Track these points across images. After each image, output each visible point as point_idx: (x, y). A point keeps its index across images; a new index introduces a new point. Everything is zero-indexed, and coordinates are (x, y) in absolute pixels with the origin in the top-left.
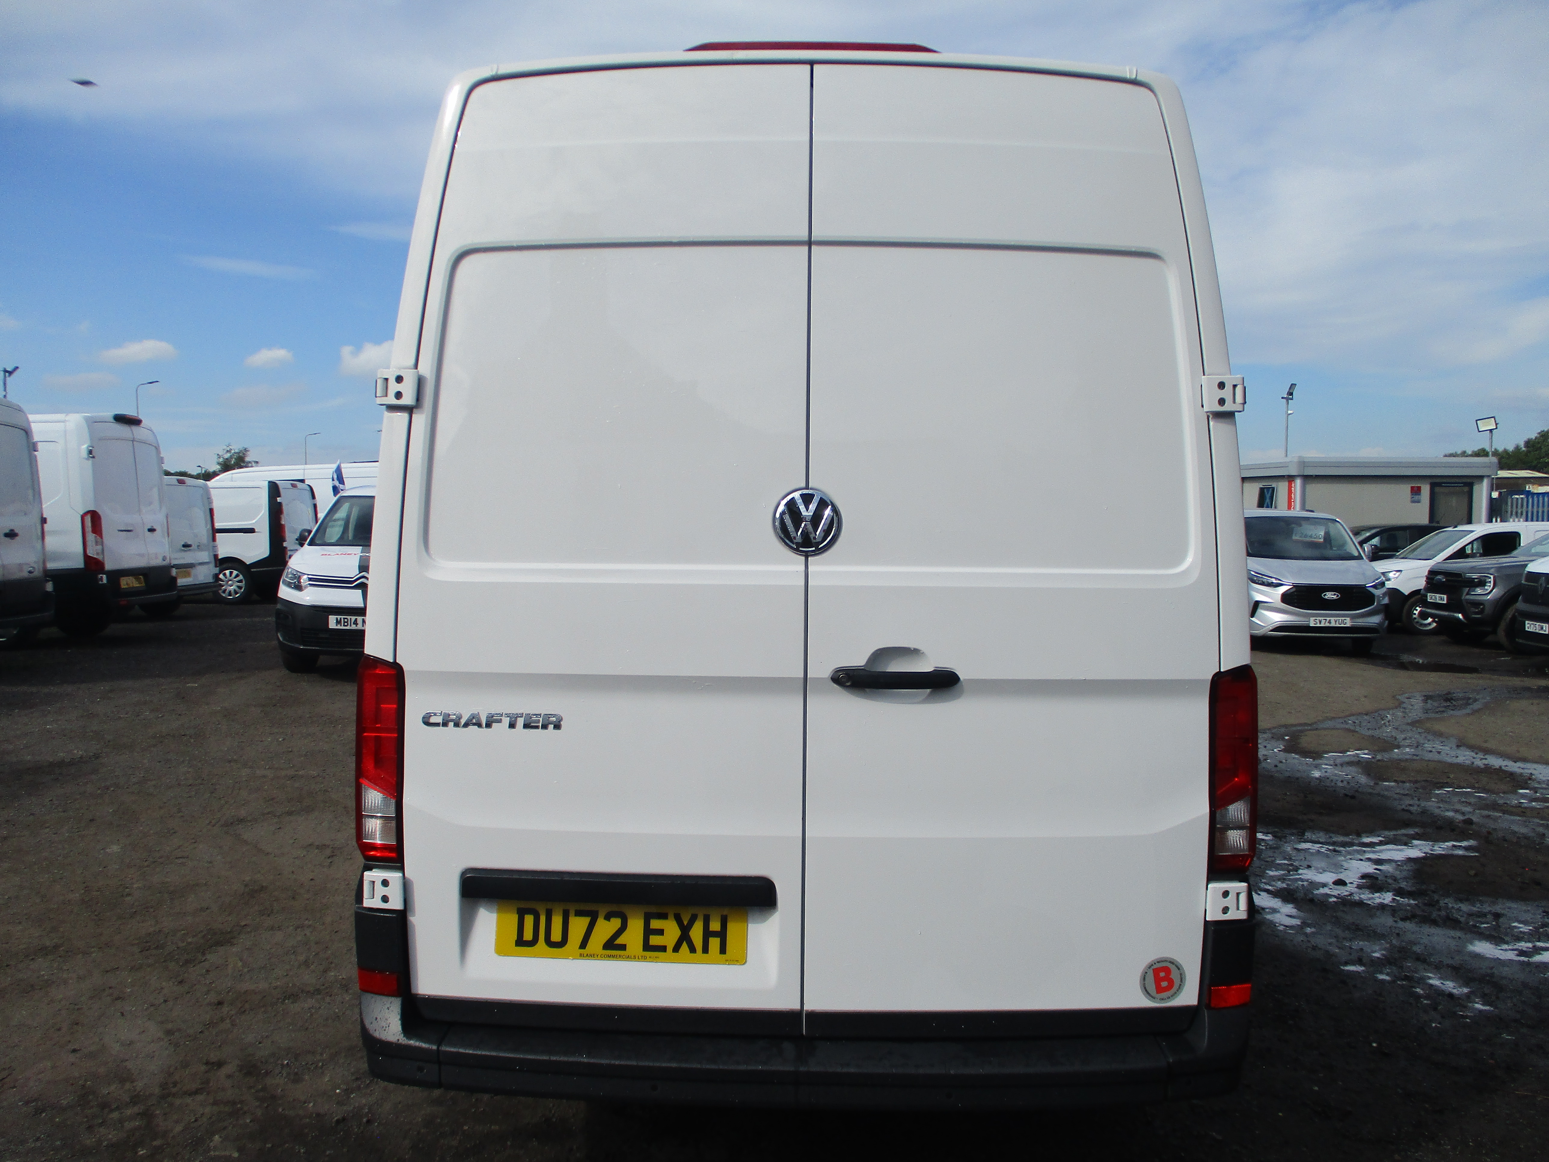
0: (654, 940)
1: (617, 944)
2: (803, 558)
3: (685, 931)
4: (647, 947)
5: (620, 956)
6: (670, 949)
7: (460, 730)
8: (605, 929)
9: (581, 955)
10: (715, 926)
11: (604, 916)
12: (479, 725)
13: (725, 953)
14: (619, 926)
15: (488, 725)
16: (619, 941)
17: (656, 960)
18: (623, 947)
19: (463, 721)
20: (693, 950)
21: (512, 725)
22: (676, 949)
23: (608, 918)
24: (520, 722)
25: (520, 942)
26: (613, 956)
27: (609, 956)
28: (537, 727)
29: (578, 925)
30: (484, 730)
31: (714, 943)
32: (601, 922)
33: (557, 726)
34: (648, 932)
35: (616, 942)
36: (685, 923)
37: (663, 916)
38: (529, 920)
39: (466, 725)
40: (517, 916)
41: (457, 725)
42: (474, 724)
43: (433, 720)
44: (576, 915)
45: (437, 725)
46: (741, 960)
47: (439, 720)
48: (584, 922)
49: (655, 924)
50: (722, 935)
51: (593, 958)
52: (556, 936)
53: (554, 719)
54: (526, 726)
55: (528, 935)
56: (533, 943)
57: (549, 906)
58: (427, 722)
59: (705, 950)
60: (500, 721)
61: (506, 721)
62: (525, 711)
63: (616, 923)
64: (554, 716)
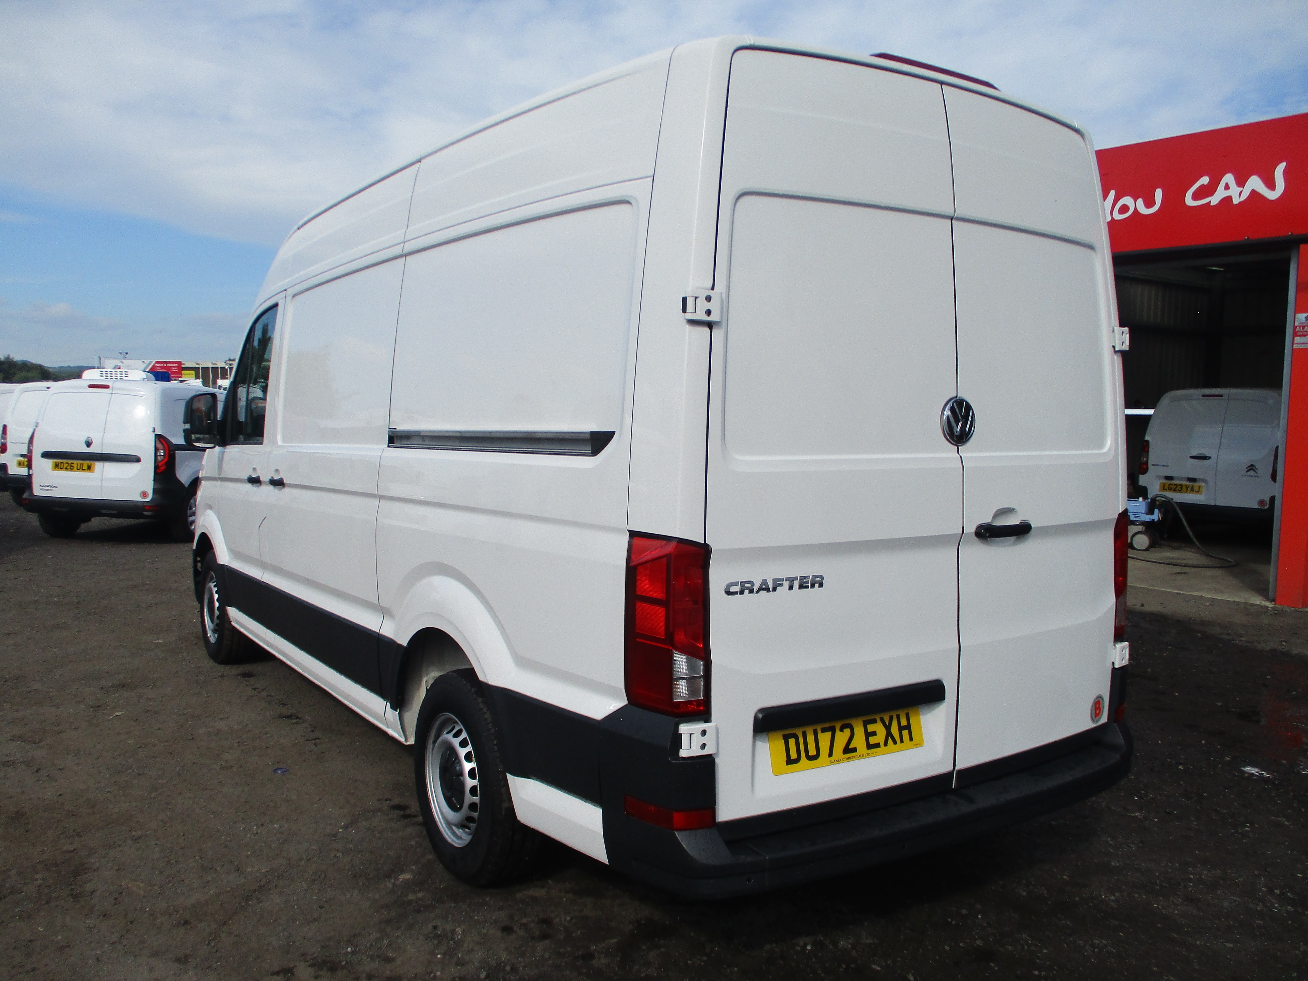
0: (872, 740)
1: (852, 748)
2: (956, 447)
3: (888, 728)
4: (870, 746)
5: (854, 757)
6: (882, 744)
7: (753, 595)
8: (842, 738)
9: (831, 762)
10: (904, 722)
11: (839, 730)
12: (768, 590)
13: (912, 740)
14: (849, 734)
15: (774, 589)
16: (851, 746)
17: (875, 755)
18: (854, 750)
19: (756, 588)
20: (895, 742)
21: (791, 588)
22: (886, 744)
23: (841, 730)
24: (796, 584)
25: (790, 761)
26: (850, 758)
27: (848, 759)
28: (807, 587)
29: (825, 738)
30: (771, 593)
31: (905, 733)
32: (838, 733)
33: (821, 585)
34: (868, 735)
35: (850, 747)
36: (887, 723)
37: (874, 721)
38: (792, 742)
39: (758, 592)
40: (784, 741)
41: (751, 591)
42: (764, 589)
43: (732, 589)
44: (822, 732)
45: (736, 593)
46: (919, 745)
47: (737, 589)
48: (828, 735)
49: (871, 728)
50: (908, 727)
51: (838, 762)
52: (812, 752)
53: (818, 579)
54: (801, 587)
55: (794, 755)
56: (797, 760)
57: (804, 729)
58: (728, 593)
59: (902, 741)
60: (781, 585)
61: (786, 584)
62: (798, 575)
63: (847, 732)
64: (817, 577)
